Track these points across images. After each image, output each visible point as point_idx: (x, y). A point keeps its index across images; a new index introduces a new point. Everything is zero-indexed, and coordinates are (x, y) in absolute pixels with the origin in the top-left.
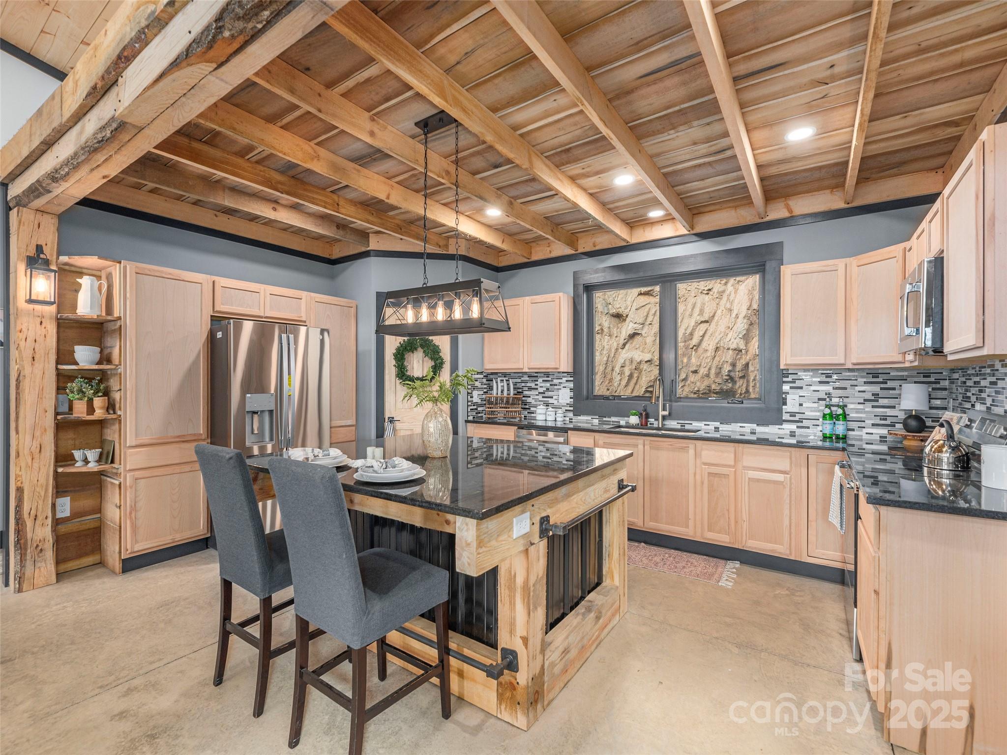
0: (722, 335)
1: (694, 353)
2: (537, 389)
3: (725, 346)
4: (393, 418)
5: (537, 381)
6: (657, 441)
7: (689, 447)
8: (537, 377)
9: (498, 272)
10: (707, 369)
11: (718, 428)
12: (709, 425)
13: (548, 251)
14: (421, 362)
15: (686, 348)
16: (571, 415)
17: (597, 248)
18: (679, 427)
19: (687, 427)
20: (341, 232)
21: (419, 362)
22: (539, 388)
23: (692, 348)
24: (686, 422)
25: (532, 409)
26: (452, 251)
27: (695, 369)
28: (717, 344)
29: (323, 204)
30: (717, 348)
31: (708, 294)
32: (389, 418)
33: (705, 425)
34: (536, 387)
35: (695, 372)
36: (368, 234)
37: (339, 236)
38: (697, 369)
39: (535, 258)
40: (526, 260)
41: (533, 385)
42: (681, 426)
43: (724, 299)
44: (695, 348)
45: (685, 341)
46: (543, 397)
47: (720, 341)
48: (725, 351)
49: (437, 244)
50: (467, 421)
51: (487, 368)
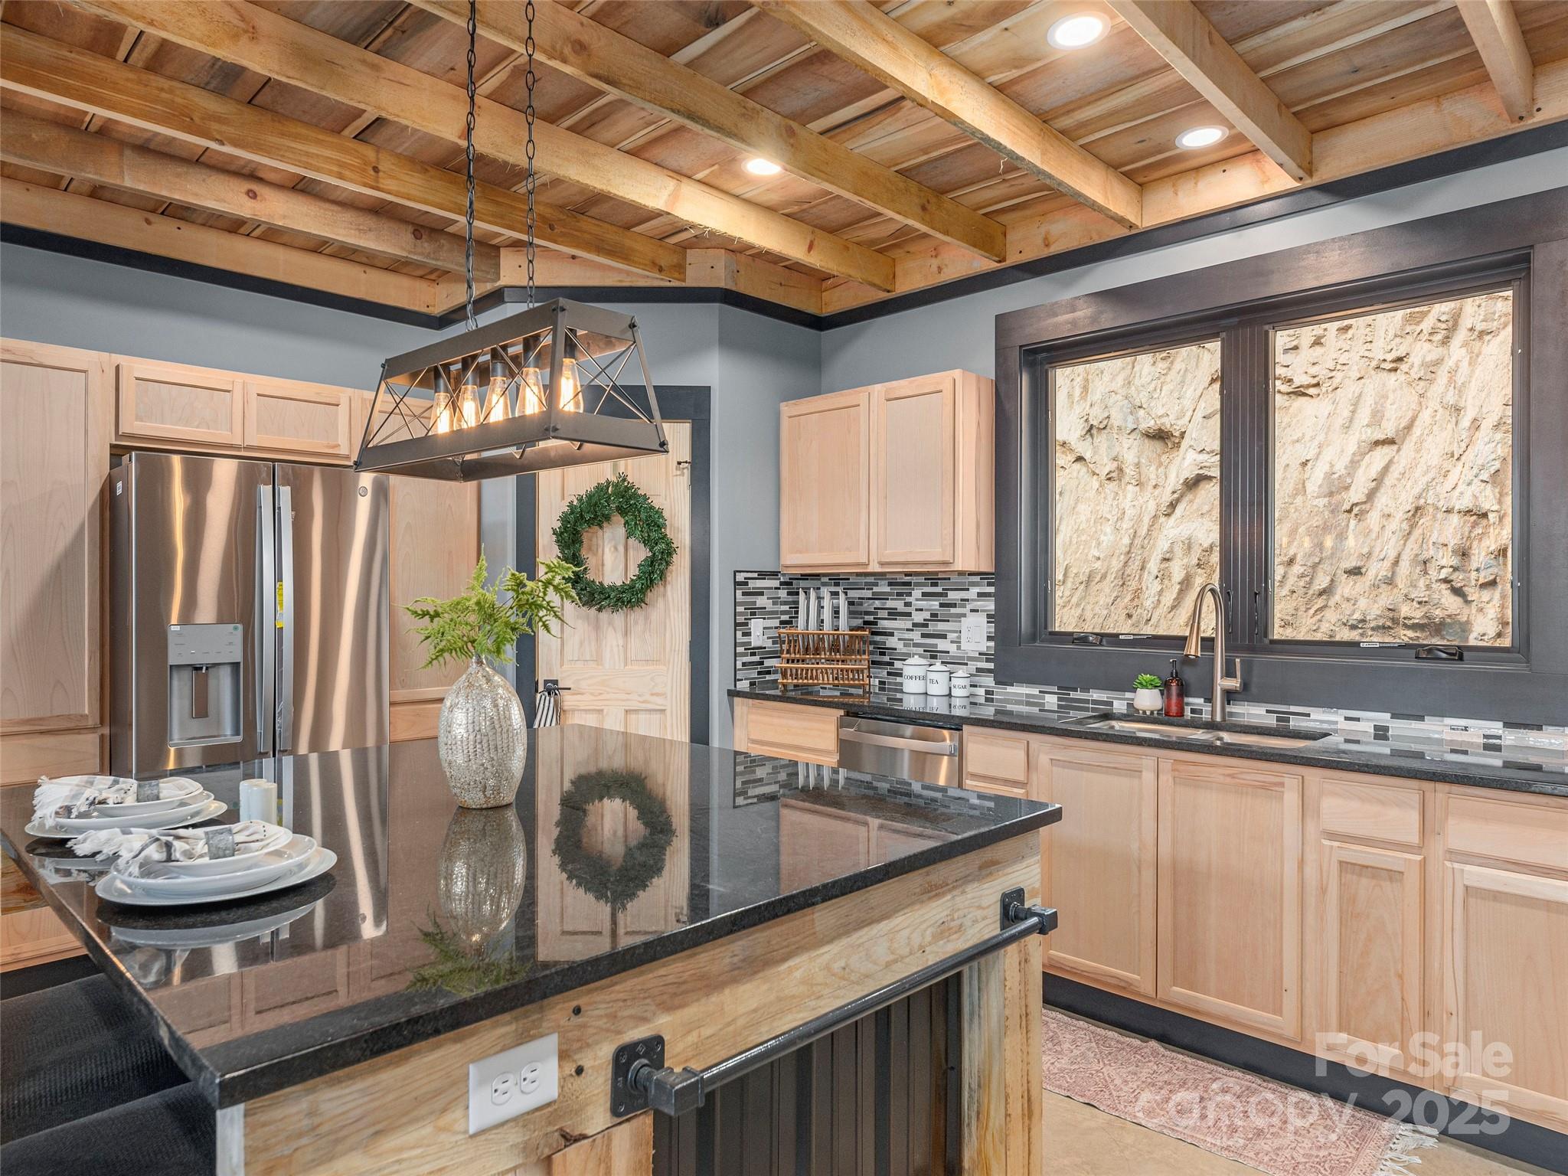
0: (1431, 475)
1: (1353, 523)
2: (909, 614)
3: (1440, 504)
4: (555, 682)
5: (910, 594)
6: (1194, 763)
7: (1282, 784)
8: (909, 584)
9: (821, 329)
10: (1387, 564)
11: (1386, 729)
12: (1358, 720)
13: (934, 268)
14: (621, 549)
15: (1332, 512)
16: (989, 681)
17: (1056, 248)
18: (1271, 721)
19: (1295, 723)
20: (426, 245)
21: (616, 549)
22: (914, 613)
23: (1349, 511)
24: (1293, 709)
25: (898, 664)
26: (694, 278)
27: (1354, 564)
28: (1419, 497)
29: (335, 169)
30: (1417, 509)
31: (1395, 370)
32: (546, 682)
33: (1347, 719)
34: (907, 610)
35: (1356, 572)
36: (497, 248)
37: (422, 254)
38: (1359, 564)
39: (906, 285)
40: (883, 296)
41: (899, 605)
42: (1278, 719)
43: (1439, 380)
44: (1356, 510)
45: (1331, 494)
46: (924, 636)
47: (1426, 490)
48: (1440, 515)
49: (654, 264)
50: (733, 694)
51: (788, 563)
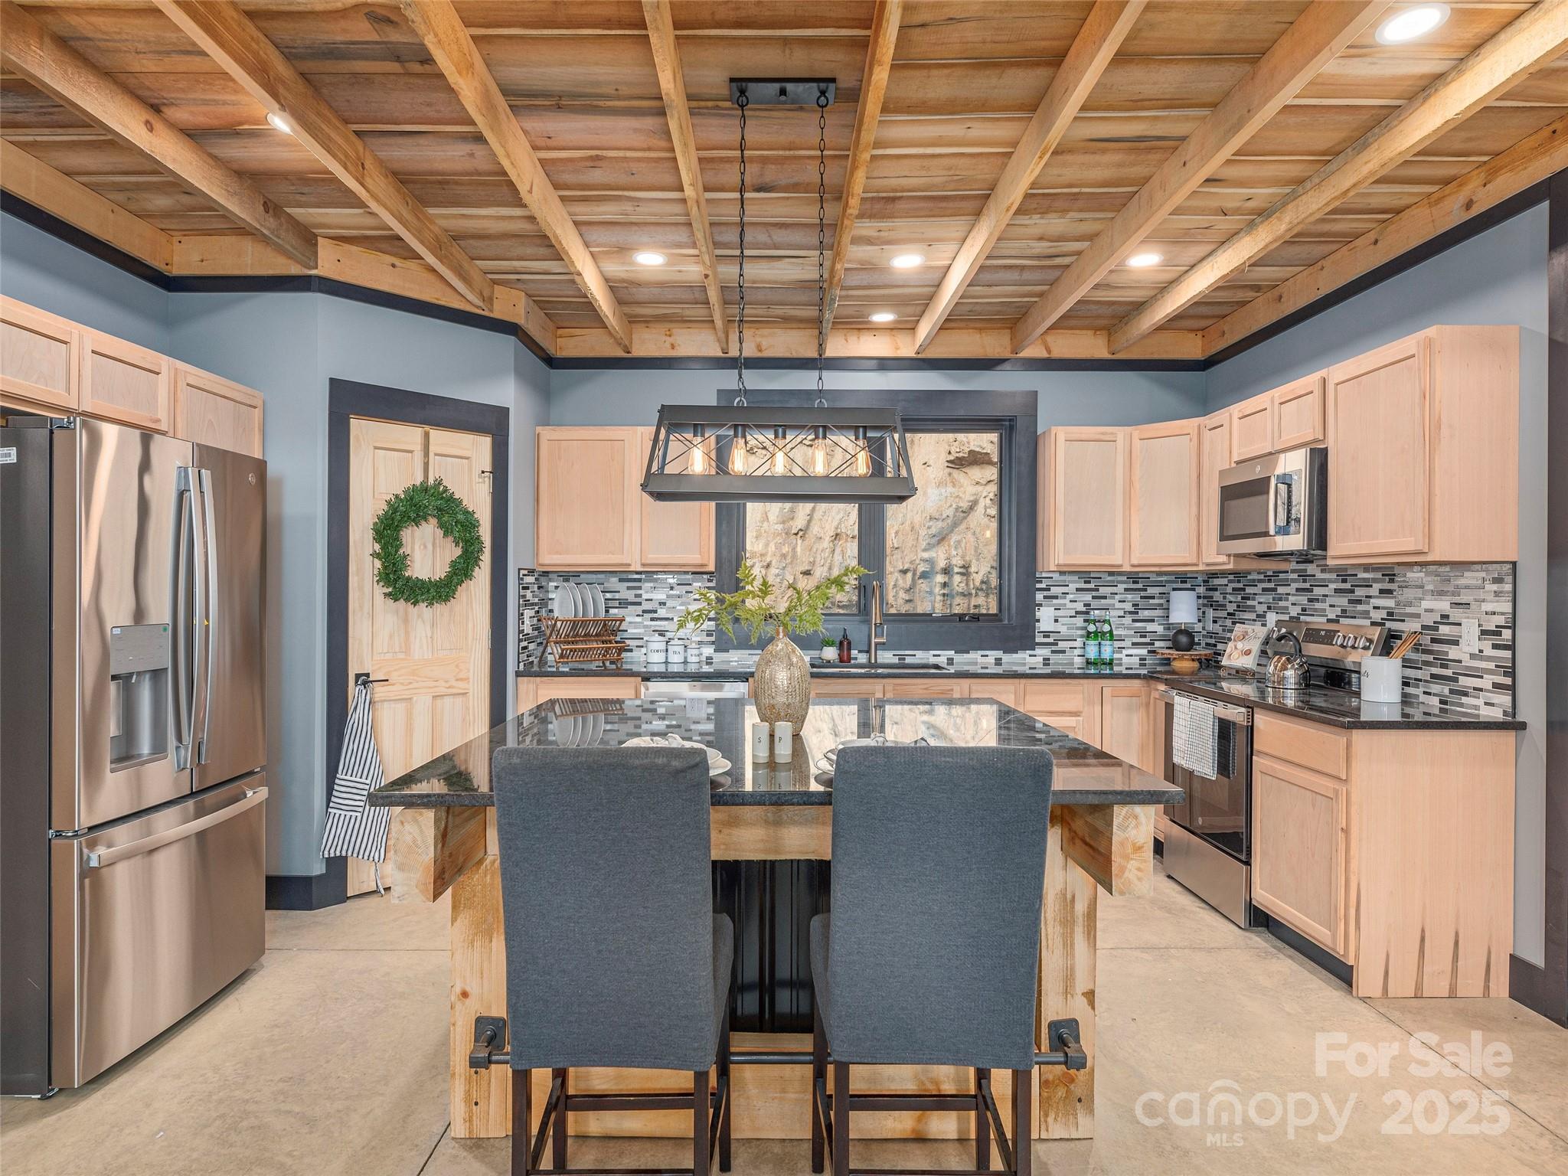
0: (841, 515)
1: (799, 542)
2: (640, 604)
3: (849, 533)
4: (368, 675)
5: (640, 588)
6: (906, 685)
7: (952, 690)
8: (639, 580)
9: (552, 367)
10: (826, 569)
12: (939, 656)
13: (668, 345)
14: (430, 547)
15: (786, 534)
16: (708, 651)
17: (766, 354)
18: (896, 660)
19: (908, 660)
20: (271, 220)
21: (425, 547)
22: (644, 603)
23: (796, 534)
24: (907, 652)
26: (498, 312)
27: (807, 568)
28: (837, 528)
29: (343, 158)
30: (837, 535)
31: (811, 446)
32: (358, 676)
33: (934, 656)
34: (638, 600)
35: (807, 573)
36: (315, 236)
37: (269, 229)
38: (810, 568)
39: (639, 351)
40: (620, 353)
41: (630, 595)
42: (899, 659)
43: (836, 456)
44: (801, 533)
45: (783, 522)
46: (652, 619)
47: (840, 524)
48: (849, 539)
49: (481, 293)
50: (518, 674)
51: (547, 562)
